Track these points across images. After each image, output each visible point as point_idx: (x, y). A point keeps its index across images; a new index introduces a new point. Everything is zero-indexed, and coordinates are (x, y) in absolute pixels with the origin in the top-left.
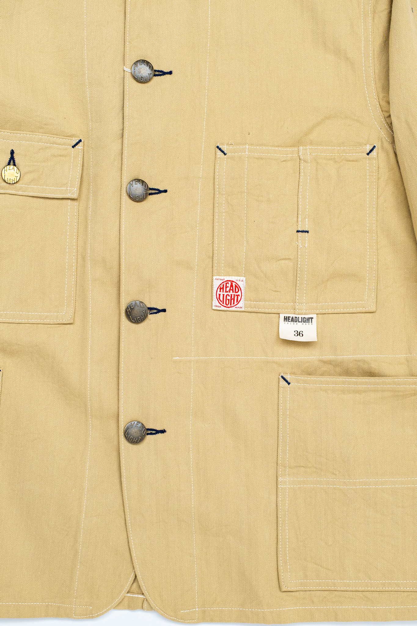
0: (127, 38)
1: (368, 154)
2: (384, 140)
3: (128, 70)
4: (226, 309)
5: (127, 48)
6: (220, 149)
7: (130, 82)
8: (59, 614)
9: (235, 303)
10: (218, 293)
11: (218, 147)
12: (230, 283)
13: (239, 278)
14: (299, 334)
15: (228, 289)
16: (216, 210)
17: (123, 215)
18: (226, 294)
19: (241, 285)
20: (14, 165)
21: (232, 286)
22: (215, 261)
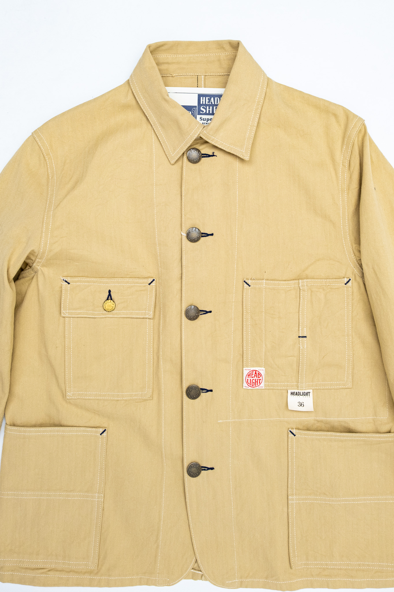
0: (183, 212)
1: (346, 284)
2: (356, 275)
3: (184, 235)
4: (252, 388)
5: (183, 219)
6: (246, 283)
7: (186, 243)
8: (148, 583)
9: (258, 384)
10: (247, 378)
11: (245, 281)
12: (254, 371)
13: (260, 368)
14: (301, 405)
15: (253, 376)
16: (244, 323)
17: (183, 330)
18: (252, 379)
19: (263, 373)
20: (111, 299)
21: (256, 373)
22: (245, 358)
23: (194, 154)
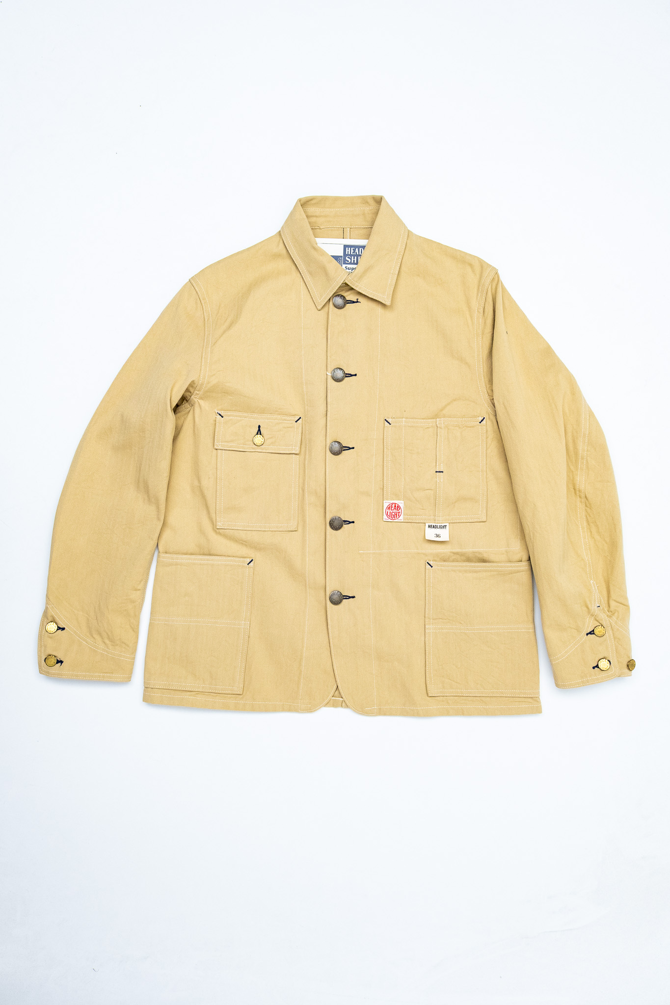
0: (329, 354)
1: (480, 423)
2: (490, 413)
3: (329, 374)
4: (391, 521)
5: (329, 361)
6: (387, 421)
7: (331, 382)
8: (290, 710)
9: (398, 517)
10: (387, 511)
11: (385, 420)
12: (394, 504)
13: (399, 501)
14: (438, 536)
15: (393, 508)
16: (385, 459)
17: (327, 464)
18: (391, 511)
19: (402, 506)
20: (261, 434)
21: (395, 506)
22: (385, 492)
23: (339, 301)
